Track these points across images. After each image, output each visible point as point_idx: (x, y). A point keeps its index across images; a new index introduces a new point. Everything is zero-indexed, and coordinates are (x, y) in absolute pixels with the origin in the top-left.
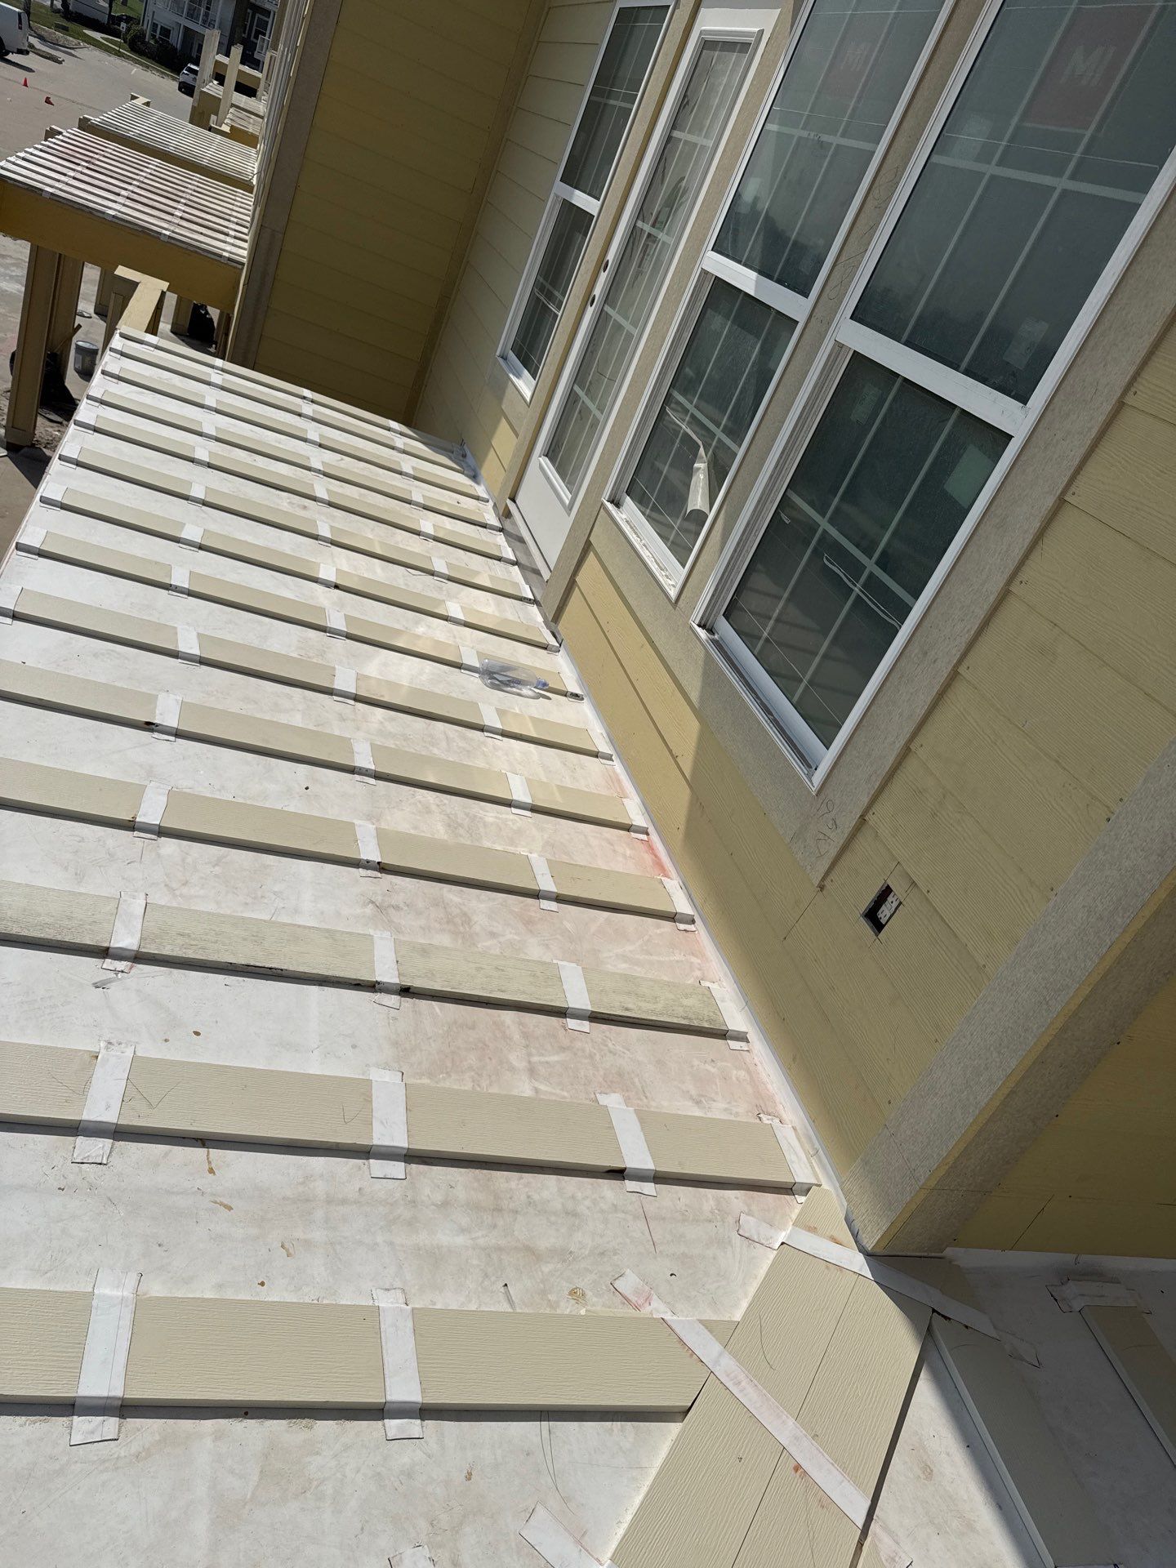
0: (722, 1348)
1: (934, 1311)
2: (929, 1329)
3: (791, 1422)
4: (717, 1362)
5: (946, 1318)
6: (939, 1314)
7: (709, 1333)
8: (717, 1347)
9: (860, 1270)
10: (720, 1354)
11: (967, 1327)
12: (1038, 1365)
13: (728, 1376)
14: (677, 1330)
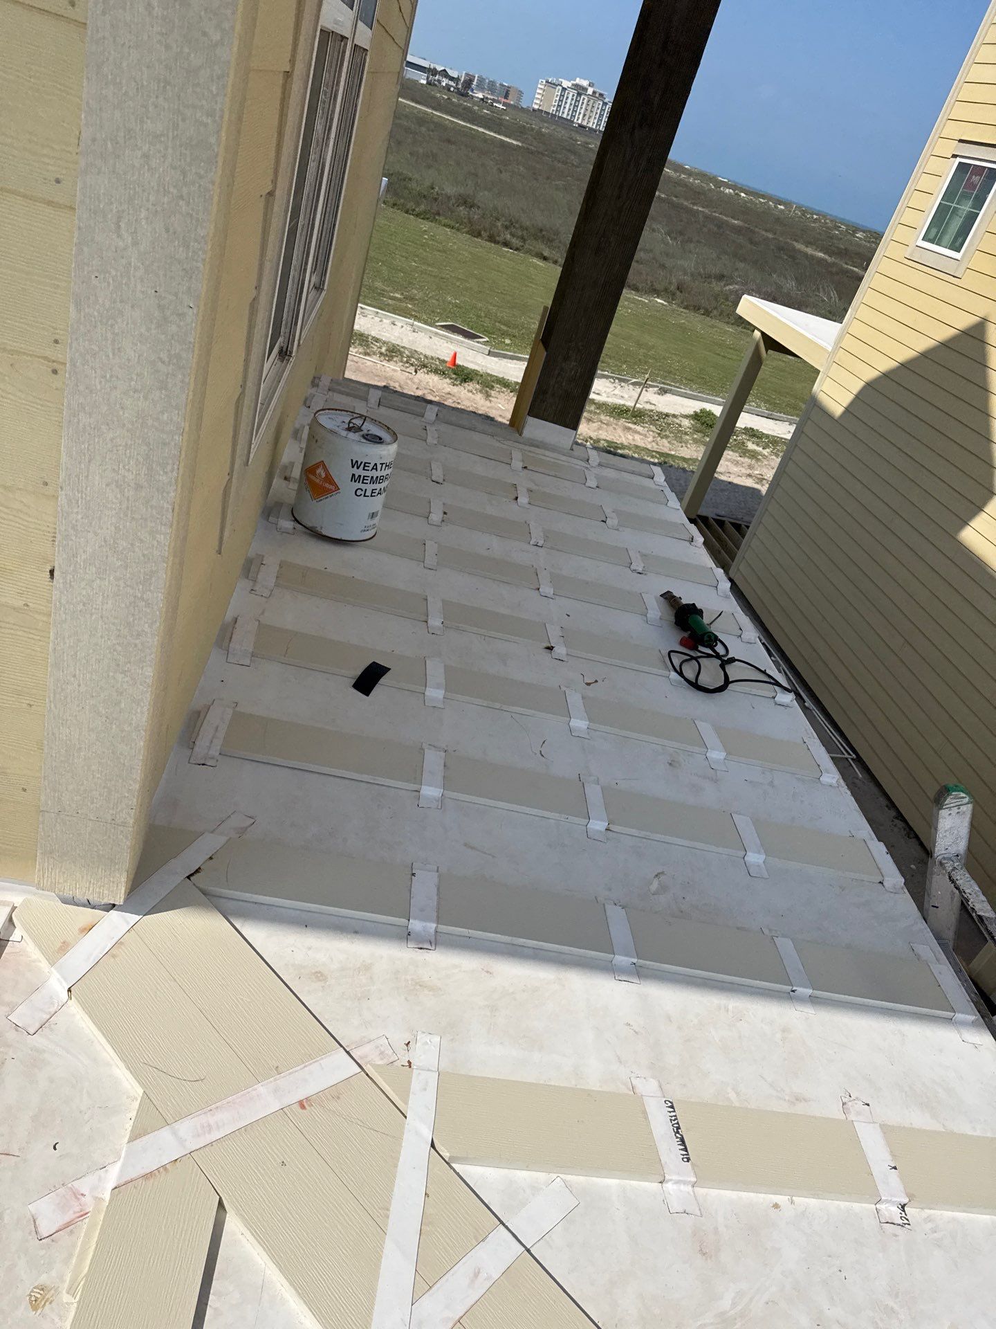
0: (167, 1127)
1: (188, 877)
2: (205, 893)
3: (261, 1089)
4: (181, 1141)
5: (197, 871)
6: (192, 875)
7: (147, 1137)
8: (165, 1133)
9: (128, 923)
10: (175, 1133)
11: (211, 858)
12: (253, 821)
13: (199, 1136)
14: (134, 1175)
